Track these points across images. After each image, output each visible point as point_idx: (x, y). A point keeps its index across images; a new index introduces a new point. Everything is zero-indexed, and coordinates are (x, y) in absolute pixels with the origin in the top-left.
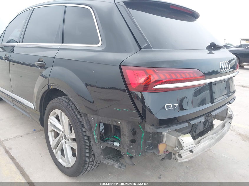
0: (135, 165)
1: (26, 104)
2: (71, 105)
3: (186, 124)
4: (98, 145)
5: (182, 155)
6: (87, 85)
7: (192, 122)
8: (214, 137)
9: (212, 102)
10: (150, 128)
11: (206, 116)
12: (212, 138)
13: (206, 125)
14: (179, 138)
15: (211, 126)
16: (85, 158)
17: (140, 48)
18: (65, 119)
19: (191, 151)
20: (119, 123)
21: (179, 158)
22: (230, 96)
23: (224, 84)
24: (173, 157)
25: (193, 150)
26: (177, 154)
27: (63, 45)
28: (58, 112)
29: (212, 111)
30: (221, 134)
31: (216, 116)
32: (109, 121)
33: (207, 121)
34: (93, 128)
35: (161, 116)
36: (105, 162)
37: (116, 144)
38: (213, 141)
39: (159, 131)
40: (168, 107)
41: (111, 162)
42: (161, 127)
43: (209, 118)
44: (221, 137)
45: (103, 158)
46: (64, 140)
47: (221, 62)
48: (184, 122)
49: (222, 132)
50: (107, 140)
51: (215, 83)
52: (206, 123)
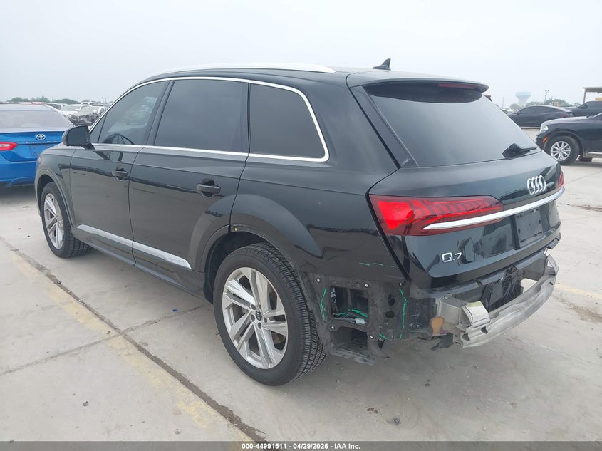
0: (388, 357)
1: (169, 260)
2: (275, 260)
3: (476, 285)
4: (325, 324)
5: (469, 336)
6: (309, 227)
7: (485, 282)
8: (523, 308)
9: (517, 247)
10: (418, 293)
11: (507, 271)
12: (519, 309)
13: (507, 288)
14: (463, 308)
15: (517, 291)
16: (304, 349)
17: (399, 167)
18: (262, 283)
19: (484, 330)
20: (367, 285)
21: (464, 341)
22: (550, 233)
23: (537, 215)
24: (455, 340)
25: (487, 329)
26: (462, 334)
27: (251, 155)
28: (247, 272)
29: (517, 263)
30: (534, 303)
31: (526, 272)
32: (349, 282)
33: (509, 280)
34: (319, 296)
35: (436, 273)
36: (337, 354)
37: (359, 321)
38: (520, 314)
39: (432, 296)
40: (447, 257)
41: (348, 354)
42: (436, 291)
43: (512, 275)
44: (535, 308)
45: (333, 347)
46: (257, 321)
47: (529, 179)
48: (471, 281)
49: (537, 299)
50: (341, 316)
51: (520, 215)
52: (508, 285)
